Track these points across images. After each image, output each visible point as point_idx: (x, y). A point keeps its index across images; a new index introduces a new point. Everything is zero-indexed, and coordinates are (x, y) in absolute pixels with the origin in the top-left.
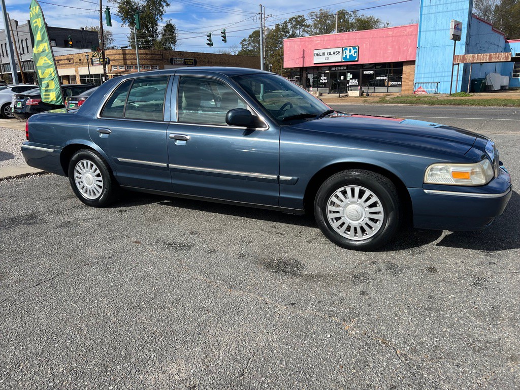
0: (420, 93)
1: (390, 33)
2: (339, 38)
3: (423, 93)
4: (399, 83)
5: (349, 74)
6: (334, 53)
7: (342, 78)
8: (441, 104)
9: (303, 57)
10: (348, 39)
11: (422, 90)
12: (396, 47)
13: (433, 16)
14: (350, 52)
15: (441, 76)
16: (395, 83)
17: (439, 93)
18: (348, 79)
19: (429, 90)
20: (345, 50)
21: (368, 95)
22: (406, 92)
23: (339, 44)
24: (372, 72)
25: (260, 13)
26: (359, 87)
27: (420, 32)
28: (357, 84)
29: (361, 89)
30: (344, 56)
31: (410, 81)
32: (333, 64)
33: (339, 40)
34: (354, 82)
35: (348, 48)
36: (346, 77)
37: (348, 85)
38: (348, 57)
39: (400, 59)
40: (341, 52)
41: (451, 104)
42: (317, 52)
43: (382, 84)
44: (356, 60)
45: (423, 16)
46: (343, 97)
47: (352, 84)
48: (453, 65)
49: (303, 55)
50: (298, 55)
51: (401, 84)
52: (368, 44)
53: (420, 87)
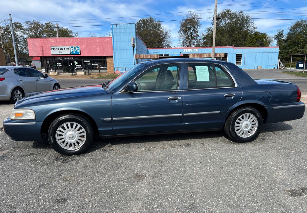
0: (118, 73)
1: (98, 40)
2: (67, 41)
3: (119, 73)
4: (105, 68)
5: (75, 62)
6: (65, 49)
7: (71, 64)
9: (43, 51)
10: (73, 42)
11: (119, 71)
12: (102, 48)
13: (119, 33)
14: (75, 49)
16: (103, 68)
18: (75, 65)
19: (122, 71)
20: (71, 48)
21: (89, 74)
22: (110, 73)
23: (67, 44)
24: (89, 61)
25: (10, 20)
26: (83, 70)
27: (113, 41)
28: (81, 67)
30: (72, 51)
31: (112, 66)
32: (65, 56)
33: (67, 42)
34: (79, 66)
35: (74, 47)
36: (73, 64)
37: (75, 68)
38: (74, 52)
39: (105, 55)
40: (69, 49)
42: (53, 47)
43: (95, 68)
44: (80, 54)
46: (74, 75)
47: (78, 67)
48: (134, 59)
49: (42, 49)
50: (39, 49)
51: (107, 68)
52: (86, 45)
53: (117, 70)
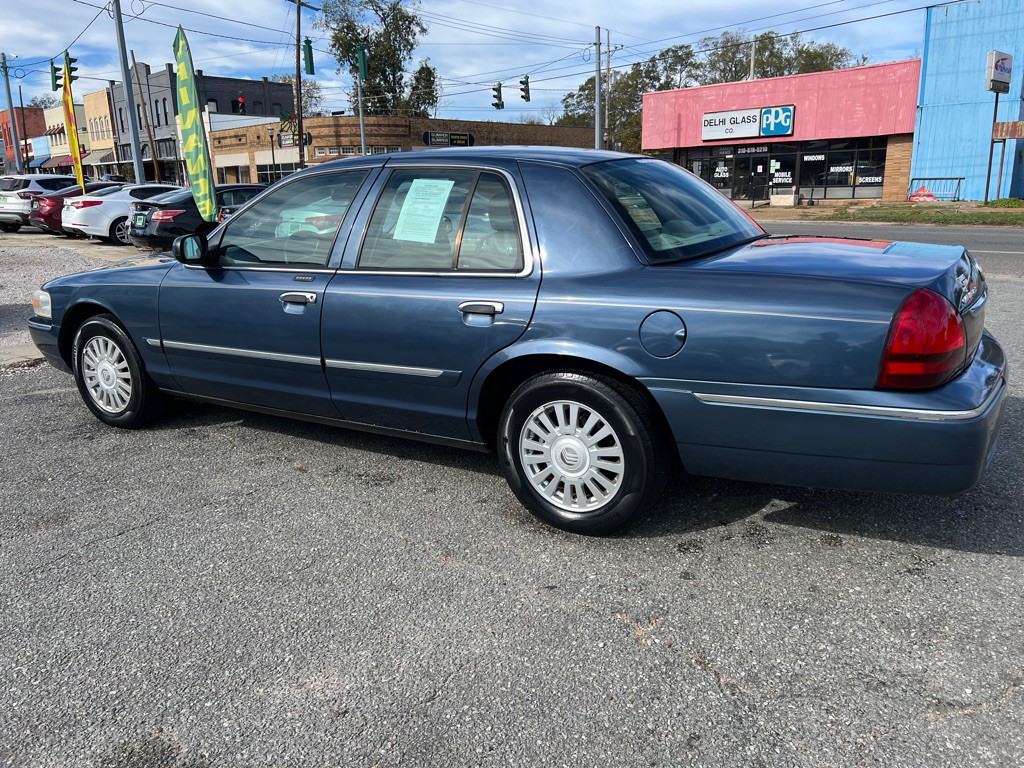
0: (921, 199)
1: (862, 78)
3: (929, 199)
4: (878, 179)
5: (773, 162)
6: (743, 120)
7: (760, 169)
8: (964, 223)
9: (679, 130)
10: (773, 91)
11: (927, 193)
12: (874, 106)
13: (953, 41)
14: (776, 118)
15: (969, 166)
16: (868, 180)
17: (963, 200)
18: (773, 171)
19: (943, 193)
20: (766, 113)
21: (812, 203)
22: (894, 198)
23: (755, 103)
24: (821, 158)
25: (595, 44)
26: (794, 188)
27: (924, 75)
28: (790, 181)
29: (797, 192)
30: (764, 126)
31: (902, 174)
32: (741, 142)
33: (754, 93)
34: (784, 177)
35: (773, 110)
36: (766, 168)
37: (771, 183)
38: (772, 128)
39: (880, 131)
40: (758, 118)
41: (984, 223)
42: (708, 117)
43: (842, 181)
44: (789, 132)
45: (931, 44)
46: (760, 206)
47: (780, 181)
48: (993, 142)
49: (679, 124)
50: (671, 125)
51: (882, 182)
52: (815, 101)
53: (923, 187)
